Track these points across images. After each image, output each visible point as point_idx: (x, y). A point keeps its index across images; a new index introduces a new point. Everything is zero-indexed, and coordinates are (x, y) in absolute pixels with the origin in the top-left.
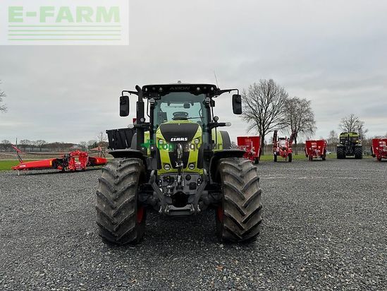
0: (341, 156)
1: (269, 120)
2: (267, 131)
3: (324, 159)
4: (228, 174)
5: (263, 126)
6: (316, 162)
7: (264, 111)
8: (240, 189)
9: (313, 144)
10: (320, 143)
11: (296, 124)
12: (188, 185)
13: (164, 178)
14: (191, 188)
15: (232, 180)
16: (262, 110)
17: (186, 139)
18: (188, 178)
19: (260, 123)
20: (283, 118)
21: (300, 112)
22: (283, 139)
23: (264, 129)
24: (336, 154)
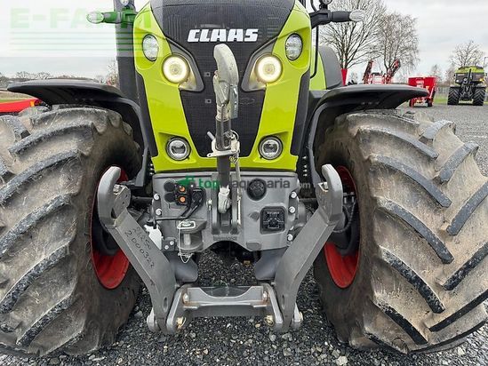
0: (453, 101)
1: (355, 47)
2: (351, 63)
3: (430, 105)
4: (391, 170)
5: (347, 55)
6: (420, 109)
7: (349, 33)
8: (433, 223)
9: (418, 82)
10: (429, 81)
11: (391, 53)
12: (254, 216)
13: (168, 186)
14: (265, 228)
15: (405, 191)
16: (346, 31)
17: (252, 35)
18: (255, 192)
19: (342, 51)
20: (375, 44)
21: (400, 35)
22: (377, 74)
23: (347, 60)
24: (447, 98)
